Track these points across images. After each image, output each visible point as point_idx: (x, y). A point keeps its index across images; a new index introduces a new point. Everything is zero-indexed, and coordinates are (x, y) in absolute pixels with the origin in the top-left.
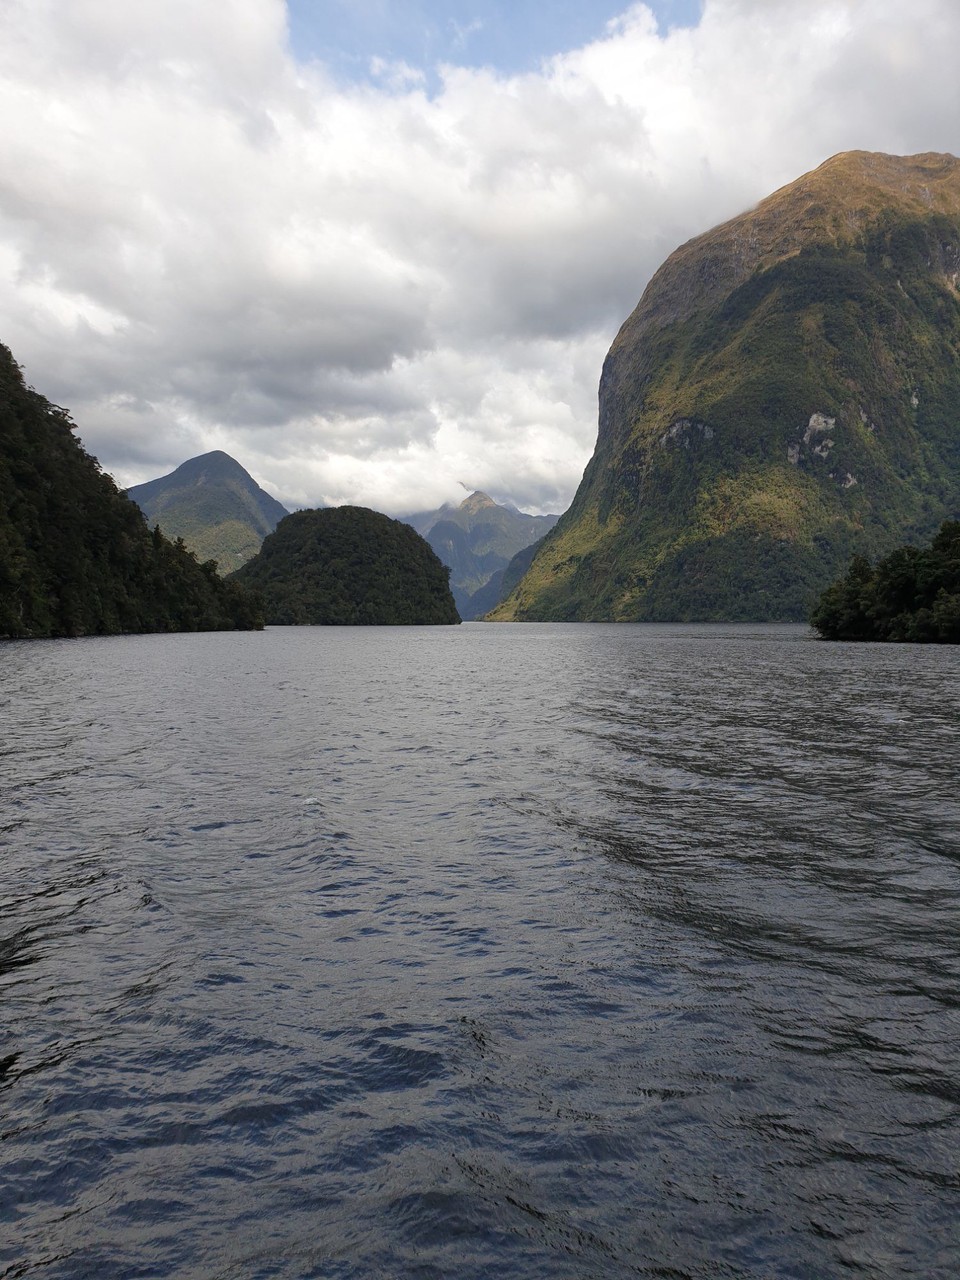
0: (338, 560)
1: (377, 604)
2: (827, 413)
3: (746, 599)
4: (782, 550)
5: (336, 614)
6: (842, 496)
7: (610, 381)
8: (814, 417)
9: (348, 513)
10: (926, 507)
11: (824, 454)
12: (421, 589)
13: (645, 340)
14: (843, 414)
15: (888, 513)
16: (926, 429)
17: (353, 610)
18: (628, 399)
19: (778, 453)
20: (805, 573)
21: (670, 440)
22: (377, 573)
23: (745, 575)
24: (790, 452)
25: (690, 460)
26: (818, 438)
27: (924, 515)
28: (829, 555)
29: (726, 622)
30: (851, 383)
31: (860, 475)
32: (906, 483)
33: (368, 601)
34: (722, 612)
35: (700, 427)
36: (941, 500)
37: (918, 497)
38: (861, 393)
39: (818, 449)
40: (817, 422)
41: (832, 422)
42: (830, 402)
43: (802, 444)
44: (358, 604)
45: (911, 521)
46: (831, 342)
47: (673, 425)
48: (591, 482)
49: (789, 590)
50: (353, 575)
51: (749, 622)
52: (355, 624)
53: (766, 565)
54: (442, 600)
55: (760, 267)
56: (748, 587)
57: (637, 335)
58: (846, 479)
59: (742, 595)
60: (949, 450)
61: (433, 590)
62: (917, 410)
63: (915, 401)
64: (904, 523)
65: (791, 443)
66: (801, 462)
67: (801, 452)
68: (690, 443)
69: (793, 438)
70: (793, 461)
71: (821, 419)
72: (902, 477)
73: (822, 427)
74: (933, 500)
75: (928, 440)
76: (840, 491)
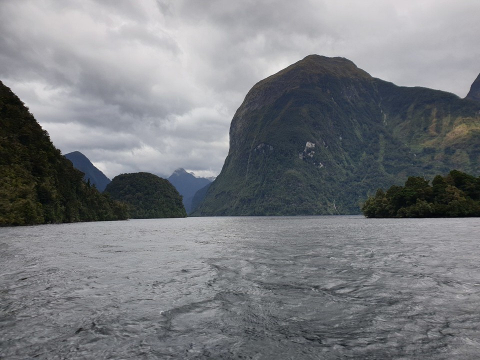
0: (139, 193)
1: (155, 210)
2: (312, 142)
3: (288, 207)
4: (299, 189)
5: (139, 214)
6: (318, 170)
7: (234, 129)
8: (308, 143)
9: (143, 175)
10: (347, 175)
11: (312, 156)
12: (173, 204)
13: (246, 115)
14: (317, 142)
15: (335, 176)
16: (345, 148)
17: (146, 213)
18: (241, 136)
19: (296, 155)
20: (308, 198)
21: (257, 150)
22: (155, 198)
23: (287, 199)
24: (300, 155)
25: (265, 158)
26: (309, 150)
27: (347, 177)
28: (316, 191)
29: (281, 215)
30: (319, 132)
31: (324, 163)
32: (340, 166)
33: (152, 209)
34: (280, 212)
35: (268, 146)
36: (352, 172)
37: (344, 171)
38: (323, 135)
39: (309, 154)
40: (309, 145)
41: (314, 145)
42: (313, 138)
43: (304, 152)
44: (148, 210)
45: (343, 180)
46: (312, 118)
47: (259, 145)
48: (228, 164)
49: (303, 204)
50: (146, 199)
51: (290, 215)
52: (147, 218)
53: (294, 195)
54: (181, 208)
55: (286, 91)
56: (288, 202)
57: (243, 112)
58: (319, 165)
59: (286, 206)
60: (353, 155)
61: (177, 204)
62: (341, 141)
63: (341, 138)
64: (340, 180)
65: (300, 152)
66: (304, 159)
67: (304, 155)
68: (265, 152)
69: (301, 150)
70: (301, 158)
71: (310, 144)
72: (338, 164)
73: (310, 146)
74: (349, 172)
75: (346, 151)
76: (318, 169)
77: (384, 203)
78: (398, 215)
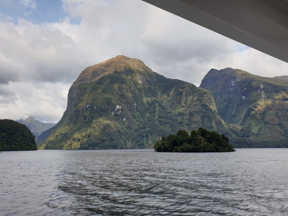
0: (4, 133)
1: (15, 145)
2: (120, 105)
3: (103, 144)
4: (111, 133)
5: (3, 148)
6: (123, 122)
7: (71, 94)
8: (117, 106)
9: (7, 121)
10: (138, 125)
11: (119, 113)
12: (28, 141)
13: (79, 86)
14: (123, 106)
15: (131, 126)
16: (138, 110)
17: (8, 147)
18: (75, 98)
19: (110, 113)
20: (116, 138)
21: (86, 108)
22: (16, 137)
23: (103, 139)
24: (113, 113)
25: (91, 113)
26: (118, 110)
27: (138, 127)
28: (120, 134)
29: (99, 149)
30: (124, 100)
31: (126, 118)
32: (135, 120)
33: (13, 144)
34: (98, 147)
35: (93, 106)
36: (141, 124)
37: (137, 123)
38: (126, 102)
39: (118, 112)
40: (118, 107)
41: (121, 107)
42: (120, 103)
43: (115, 111)
44: (10, 145)
45: (136, 128)
46: (120, 91)
47: (87, 105)
48: (66, 116)
49: (113, 142)
50: (8, 137)
51: (104, 149)
52: (8, 151)
53: (108, 136)
54: (33, 144)
55: (105, 74)
56: (104, 141)
57: (78, 85)
58: (123, 119)
59: (103, 143)
60: (142, 114)
61: (31, 142)
62: (136, 106)
63: (136, 104)
64: (134, 128)
65: (113, 111)
66: (115, 115)
67: (115, 113)
68: (91, 109)
69: (113, 110)
70: (113, 114)
71: (119, 106)
72: (134, 119)
73: (119, 108)
74: (140, 124)
75: (138, 112)
76: (122, 121)
77: (166, 144)
78: (173, 151)
